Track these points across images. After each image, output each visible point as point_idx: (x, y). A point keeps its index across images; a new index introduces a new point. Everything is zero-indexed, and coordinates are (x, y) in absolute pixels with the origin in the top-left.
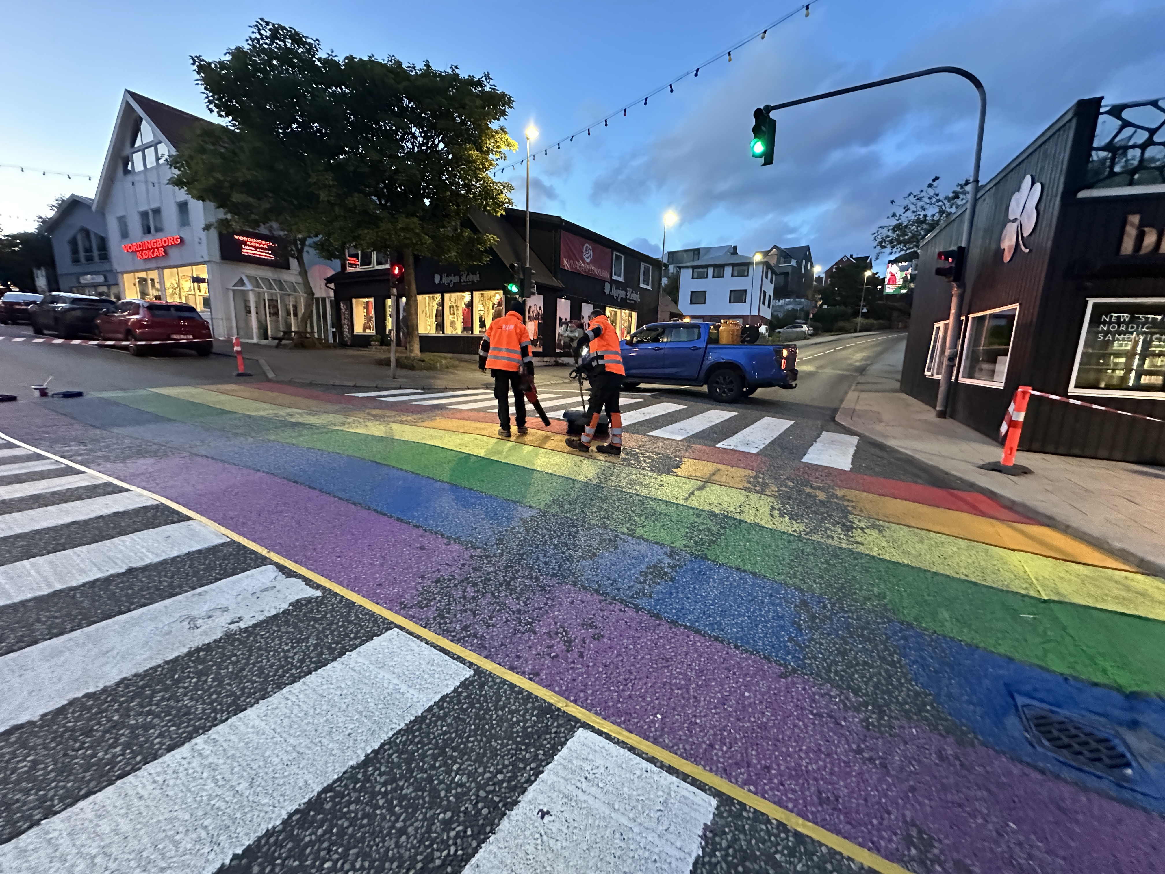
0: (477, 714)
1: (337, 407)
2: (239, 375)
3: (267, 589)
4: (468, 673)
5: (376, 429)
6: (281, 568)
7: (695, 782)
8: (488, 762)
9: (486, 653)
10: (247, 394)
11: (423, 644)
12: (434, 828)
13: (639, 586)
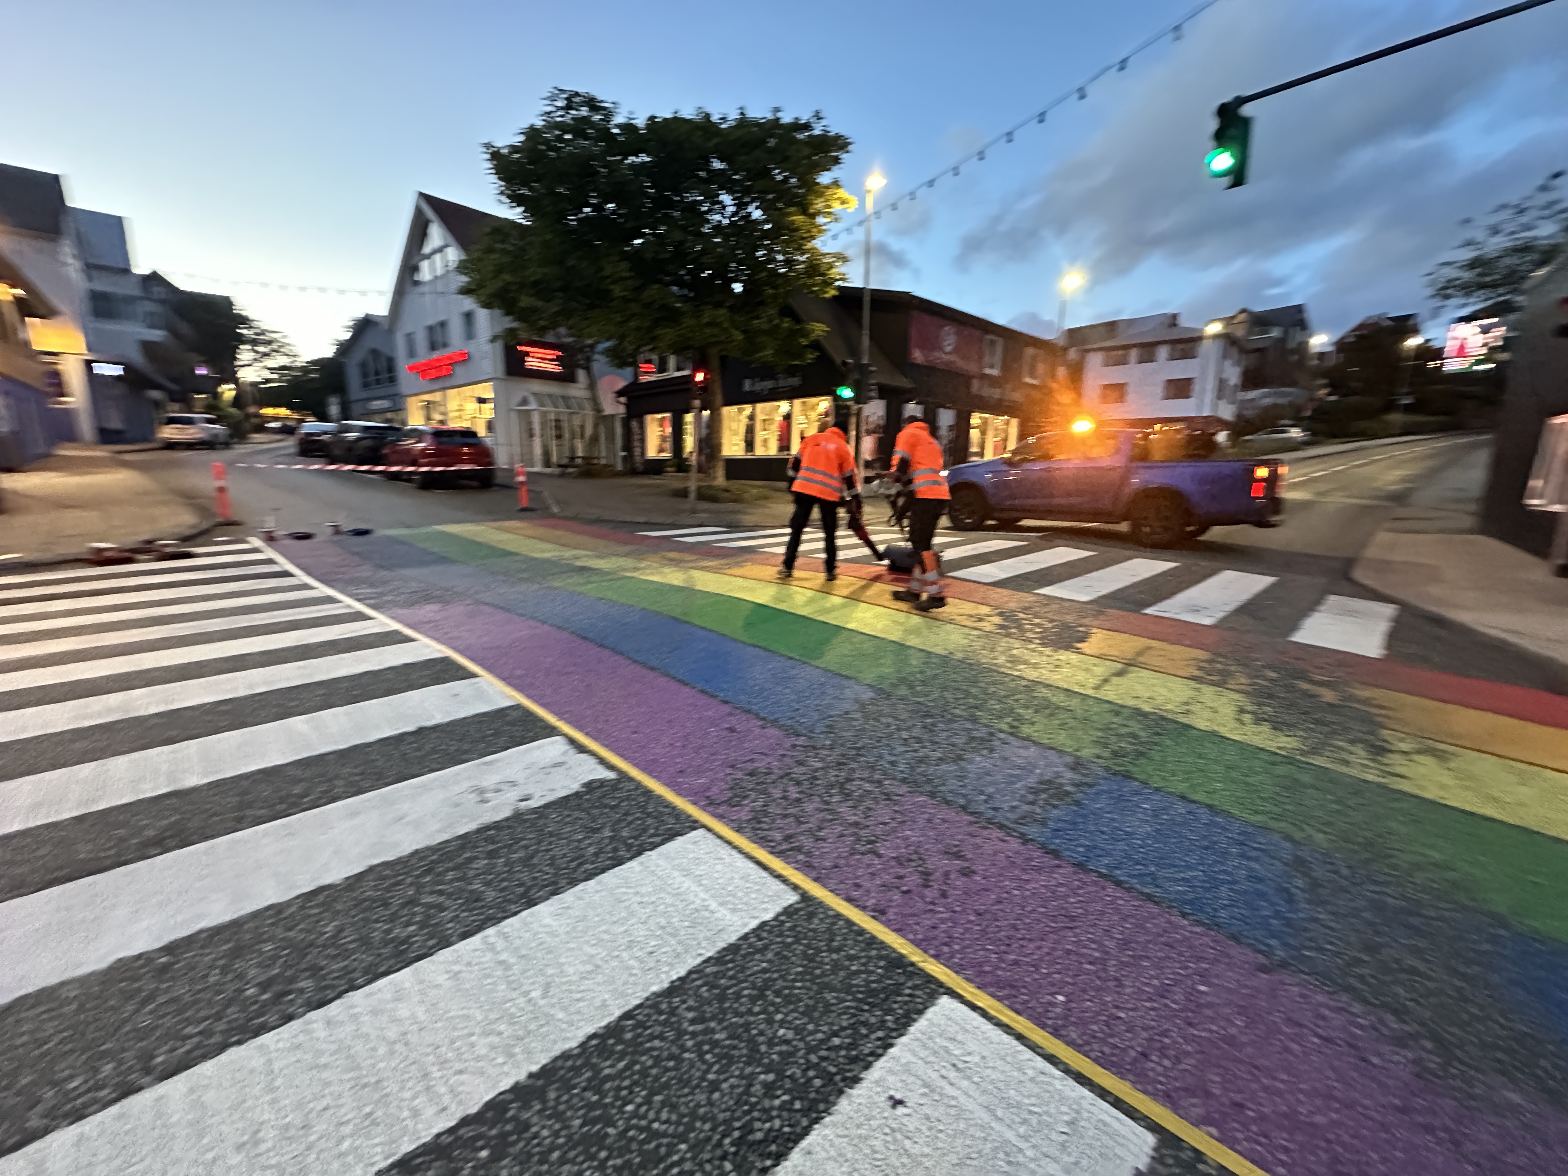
0: (804, 953)
1: (627, 548)
2: (524, 510)
3: (557, 765)
4: (792, 898)
5: (674, 577)
6: (572, 741)
7: (1118, 1103)
8: (820, 1018)
9: (814, 874)
10: (529, 532)
11: (734, 852)
12: (753, 1089)
13: (1026, 808)
